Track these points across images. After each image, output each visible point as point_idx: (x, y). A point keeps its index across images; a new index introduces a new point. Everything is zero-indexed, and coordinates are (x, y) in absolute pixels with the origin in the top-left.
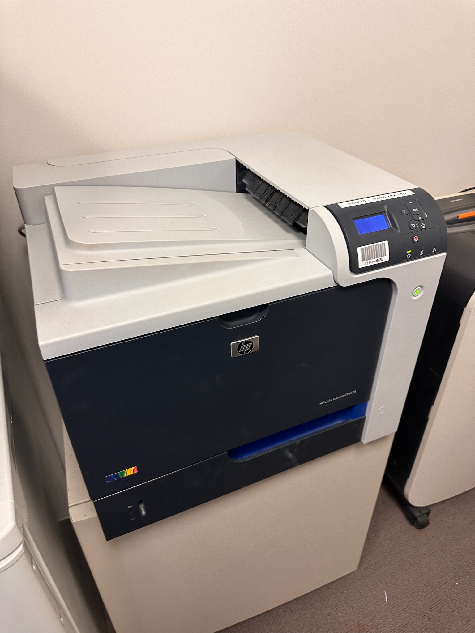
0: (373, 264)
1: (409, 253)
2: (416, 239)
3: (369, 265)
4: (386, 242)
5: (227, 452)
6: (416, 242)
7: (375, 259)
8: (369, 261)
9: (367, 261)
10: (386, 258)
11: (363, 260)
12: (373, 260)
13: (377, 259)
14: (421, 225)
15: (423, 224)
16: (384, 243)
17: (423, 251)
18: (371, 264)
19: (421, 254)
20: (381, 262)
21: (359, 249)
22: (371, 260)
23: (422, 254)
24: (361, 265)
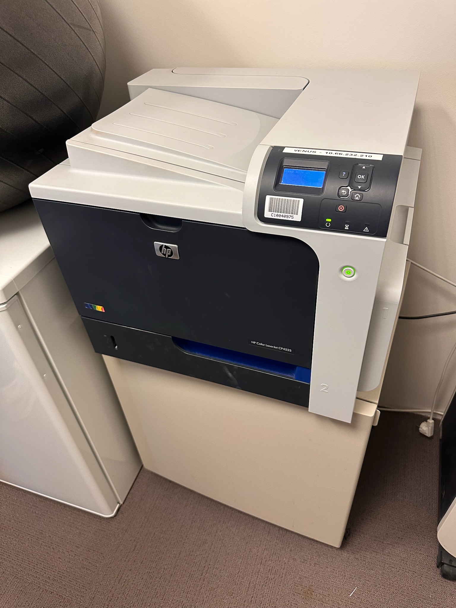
0: (281, 218)
1: (328, 222)
2: (341, 208)
3: (276, 218)
4: (302, 201)
5: (171, 337)
6: (340, 212)
7: (284, 214)
8: (276, 214)
9: (274, 213)
10: (298, 218)
11: (270, 210)
12: (282, 214)
13: (286, 215)
14: (355, 196)
15: (358, 194)
16: (299, 201)
17: (348, 225)
18: (278, 218)
19: (345, 228)
20: (290, 219)
21: (268, 198)
22: (279, 214)
23: (348, 229)
24: (267, 214)
